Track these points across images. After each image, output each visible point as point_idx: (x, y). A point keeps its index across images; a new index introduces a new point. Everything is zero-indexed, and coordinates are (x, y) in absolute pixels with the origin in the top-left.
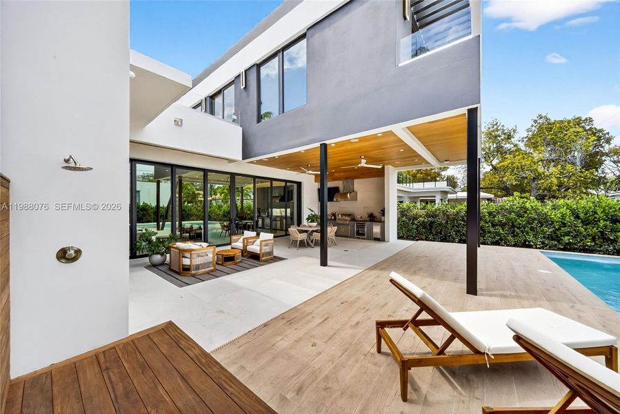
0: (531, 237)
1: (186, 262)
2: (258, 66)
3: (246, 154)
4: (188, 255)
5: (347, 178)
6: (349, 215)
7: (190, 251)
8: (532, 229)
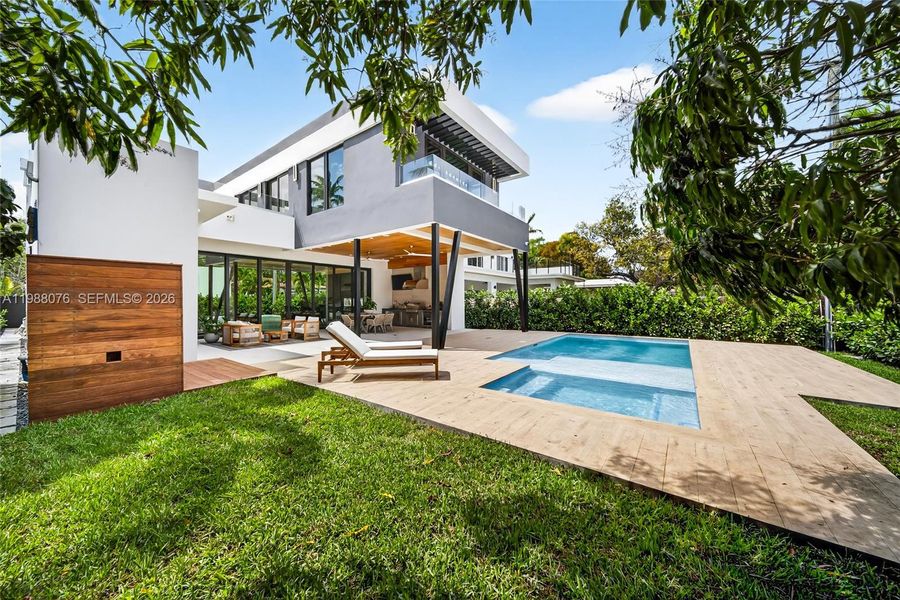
0: (573, 323)
1: (236, 336)
2: (309, 163)
3: (298, 244)
4: (237, 330)
5: (417, 265)
6: (418, 304)
7: (240, 326)
8: (575, 314)
